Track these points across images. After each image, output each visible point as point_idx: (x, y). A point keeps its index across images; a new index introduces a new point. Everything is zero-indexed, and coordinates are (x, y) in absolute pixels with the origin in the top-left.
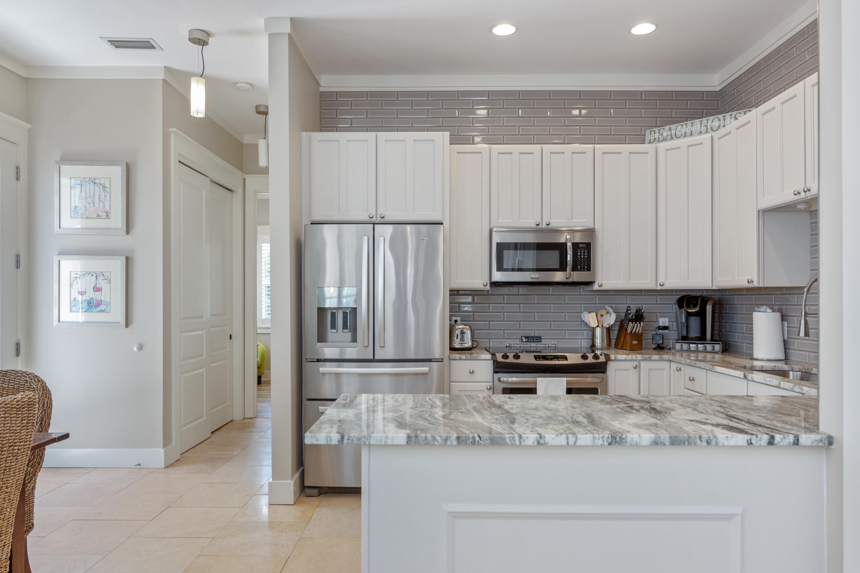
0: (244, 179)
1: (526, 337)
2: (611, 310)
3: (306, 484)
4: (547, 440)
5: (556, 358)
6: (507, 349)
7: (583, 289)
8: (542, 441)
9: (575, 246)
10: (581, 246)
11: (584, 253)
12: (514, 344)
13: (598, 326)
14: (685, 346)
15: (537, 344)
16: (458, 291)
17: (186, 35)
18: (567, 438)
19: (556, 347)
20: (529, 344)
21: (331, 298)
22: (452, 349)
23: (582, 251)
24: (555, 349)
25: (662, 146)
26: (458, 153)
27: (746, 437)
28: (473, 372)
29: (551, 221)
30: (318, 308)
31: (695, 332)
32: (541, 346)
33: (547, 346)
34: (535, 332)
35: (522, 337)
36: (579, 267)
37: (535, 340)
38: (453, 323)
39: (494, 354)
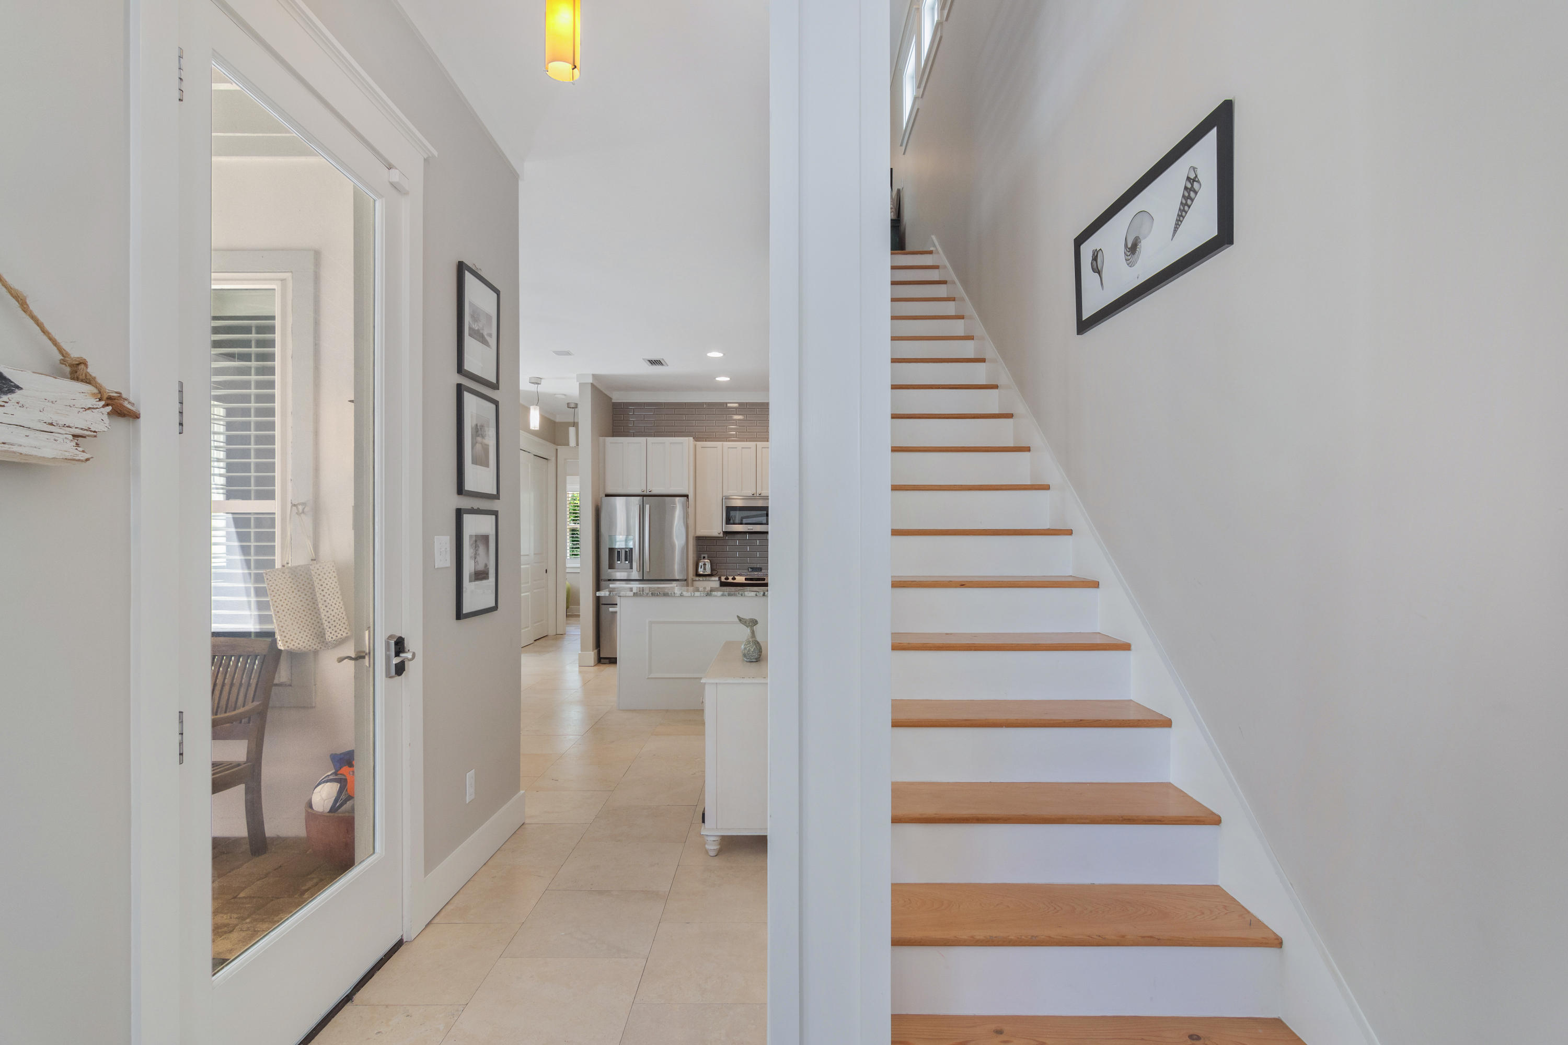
0: (557, 449)
1: (751, 568)
3: (601, 656)
16: (702, 538)
17: (528, 381)
21: (620, 541)
22: (695, 575)
26: (702, 447)
27: (755, 593)
29: (762, 492)
30: (609, 549)
38: (700, 557)
39: (720, 578)
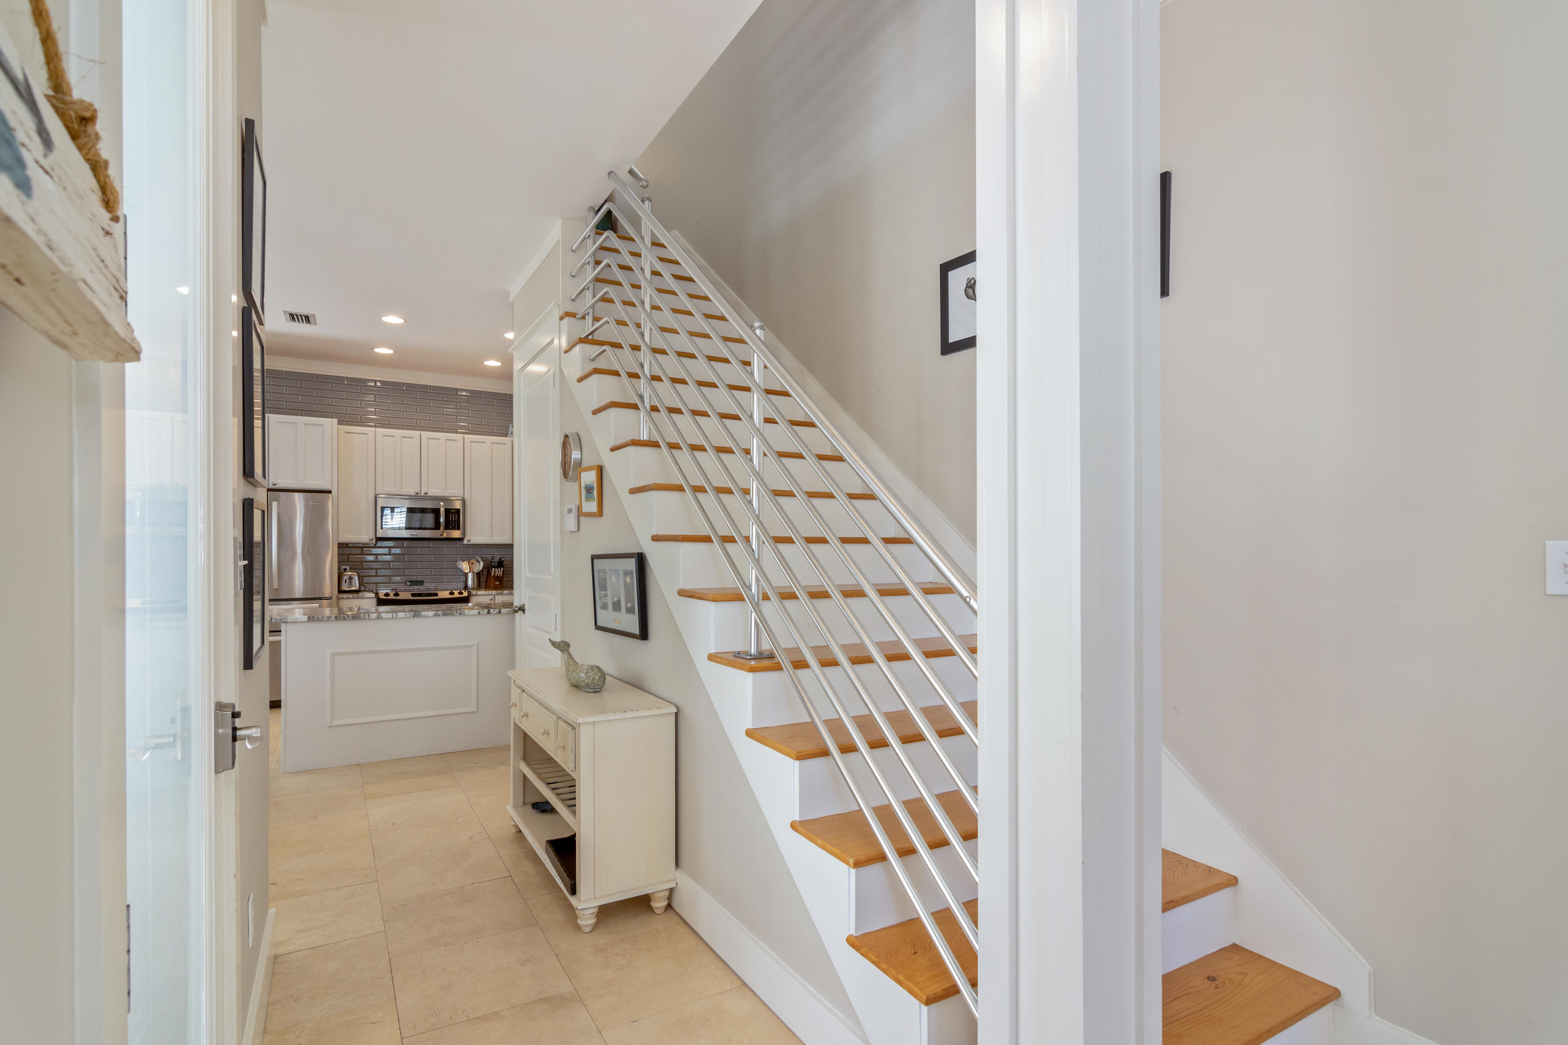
1: (410, 582)
2: (480, 560)
4: (382, 616)
5: (430, 595)
6: (389, 592)
8: (379, 616)
9: (448, 511)
10: (452, 511)
11: (455, 516)
12: (395, 588)
13: (470, 572)
16: (347, 544)
18: (393, 615)
22: (340, 591)
23: (453, 515)
26: (345, 433)
29: (429, 491)
35: (406, 581)
36: (451, 527)
37: (417, 585)
38: (342, 570)
39: (377, 594)
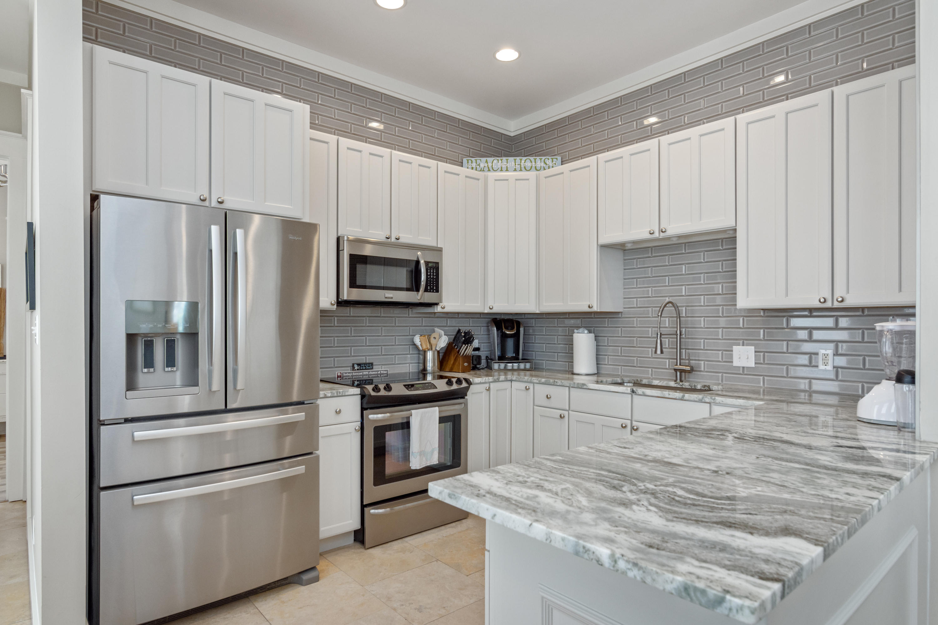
1: (358, 365)
2: (444, 333)
6: (339, 379)
7: (412, 311)
9: (427, 264)
10: (431, 265)
11: (435, 273)
12: (346, 373)
13: (429, 349)
14: (502, 366)
15: (369, 372)
19: (387, 374)
20: (361, 372)
23: (432, 271)
24: (387, 376)
25: (492, 175)
28: (340, 411)
30: (128, 335)
31: (510, 353)
32: (373, 373)
33: (379, 372)
34: (366, 358)
35: (353, 365)
36: (429, 288)
37: (367, 368)
